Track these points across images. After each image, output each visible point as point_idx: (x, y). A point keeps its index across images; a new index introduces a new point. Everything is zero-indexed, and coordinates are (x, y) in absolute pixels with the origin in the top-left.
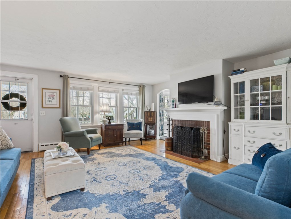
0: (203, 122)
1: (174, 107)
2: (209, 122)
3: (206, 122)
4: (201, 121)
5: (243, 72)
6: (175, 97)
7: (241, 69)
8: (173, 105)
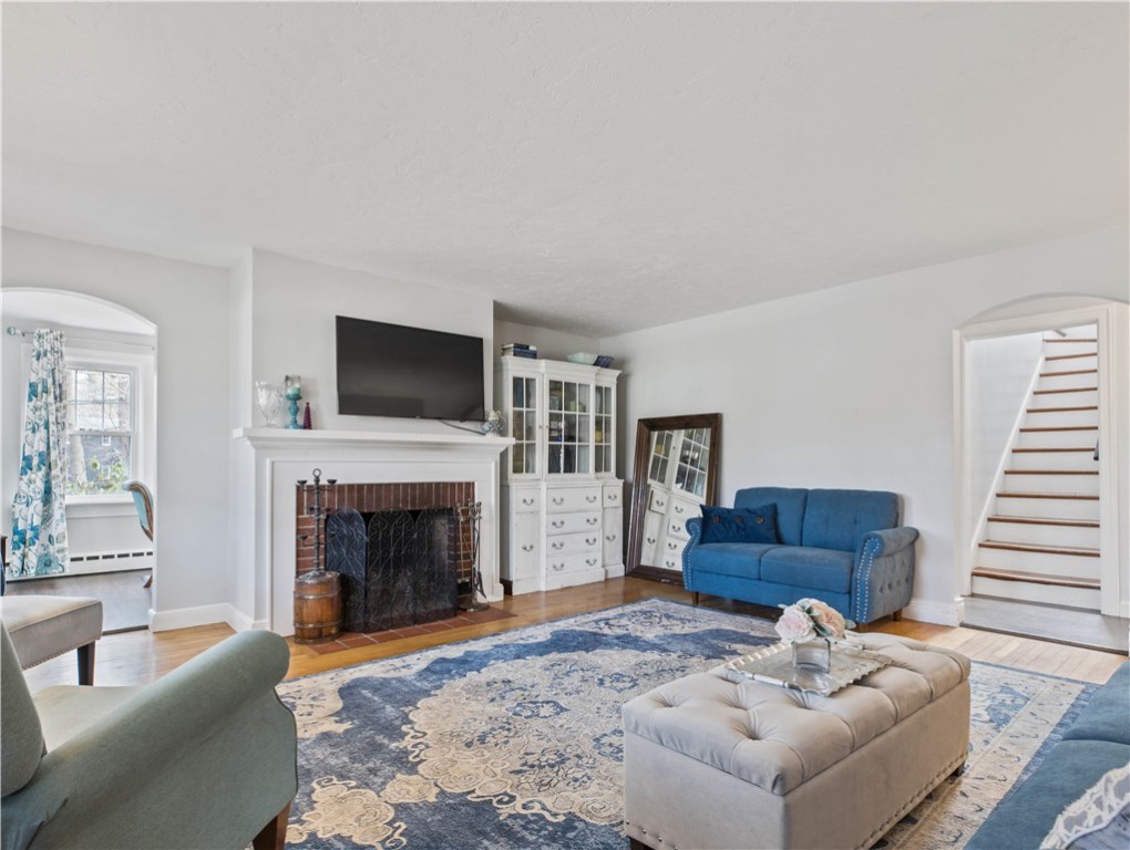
0: (453, 484)
1: (301, 421)
2: (470, 486)
3: (460, 484)
4: (445, 484)
5: (534, 355)
6: (300, 374)
7: (531, 348)
8: (297, 411)
